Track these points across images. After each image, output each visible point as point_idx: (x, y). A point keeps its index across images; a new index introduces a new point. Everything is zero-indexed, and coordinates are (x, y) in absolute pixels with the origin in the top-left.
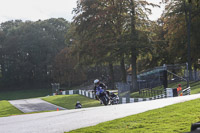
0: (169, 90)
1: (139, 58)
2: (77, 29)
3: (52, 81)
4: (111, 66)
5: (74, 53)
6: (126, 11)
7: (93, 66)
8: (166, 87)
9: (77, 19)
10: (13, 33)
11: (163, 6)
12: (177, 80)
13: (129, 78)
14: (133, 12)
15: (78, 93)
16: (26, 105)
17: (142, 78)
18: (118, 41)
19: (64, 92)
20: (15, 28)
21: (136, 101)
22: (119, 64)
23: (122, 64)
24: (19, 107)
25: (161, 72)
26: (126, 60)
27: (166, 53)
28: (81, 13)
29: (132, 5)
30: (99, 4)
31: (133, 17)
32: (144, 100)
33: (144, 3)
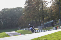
0: (54, 28)
1: (45, 18)
2: (25, 10)
3: (18, 26)
4: (36, 21)
5: (25, 18)
6: (40, 4)
7: (31, 21)
8: (53, 27)
9: (25, 7)
10: (6, 12)
11: (51, 2)
12: (57, 25)
13: (42, 24)
14: (42, 4)
15: (26, 29)
16: (10, 34)
17: (46, 24)
18: (38, 13)
19: (22, 29)
20: (6, 10)
21: (44, 31)
22: (39, 20)
23: (40, 20)
24: (8, 34)
25: (51, 22)
26: (40, 19)
27: (53, 16)
28: (26, 5)
29: (42, 2)
30: (32, 2)
31: (43, 6)
32: (47, 31)
33: (45, 2)
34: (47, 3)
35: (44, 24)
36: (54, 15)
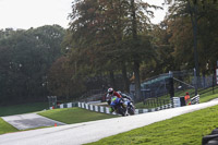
0: (176, 99)
1: (143, 66)
2: (74, 36)
3: (48, 93)
4: (112, 75)
5: (71, 63)
6: (127, 14)
7: (93, 75)
8: (172, 95)
9: (73, 25)
10: (3, 42)
11: (166, 7)
12: (185, 88)
13: (132, 88)
14: (133, 15)
15: (77, 105)
16: (20, 121)
17: (147, 86)
18: (119, 47)
19: (62, 106)
20: (6, 37)
21: (141, 112)
22: (121, 72)
23: (124, 72)
24: (13, 124)
25: (166, 80)
26: (127, 69)
27: (172, 58)
28: (77, 18)
29: (133, 7)
30: (97, 8)
31: (135, 21)
32: (149, 111)
33: (145, 5)
34: (148, 9)
35: (140, 87)
36: (174, 54)
